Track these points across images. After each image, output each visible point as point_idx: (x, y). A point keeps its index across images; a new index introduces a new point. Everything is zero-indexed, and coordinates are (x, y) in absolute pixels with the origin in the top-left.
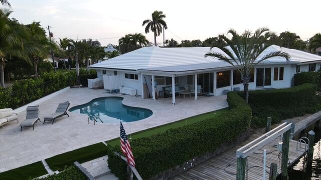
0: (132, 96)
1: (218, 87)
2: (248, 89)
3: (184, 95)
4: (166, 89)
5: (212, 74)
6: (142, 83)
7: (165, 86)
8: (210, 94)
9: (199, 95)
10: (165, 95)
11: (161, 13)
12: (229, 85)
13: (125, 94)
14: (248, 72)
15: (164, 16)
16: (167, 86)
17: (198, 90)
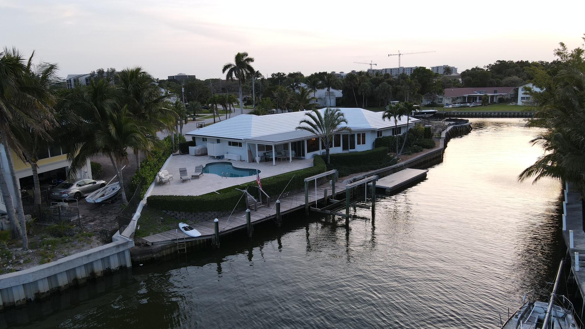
0: (238, 161)
1: (308, 152)
2: (329, 153)
3: (282, 159)
4: (267, 154)
5: (303, 141)
6: (247, 150)
7: (265, 152)
8: (303, 157)
9: (293, 159)
10: (266, 160)
11: (246, 55)
12: (318, 149)
13: (230, 160)
14: (328, 140)
15: (251, 60)
16: (267, 152)
17: (292, 155)
